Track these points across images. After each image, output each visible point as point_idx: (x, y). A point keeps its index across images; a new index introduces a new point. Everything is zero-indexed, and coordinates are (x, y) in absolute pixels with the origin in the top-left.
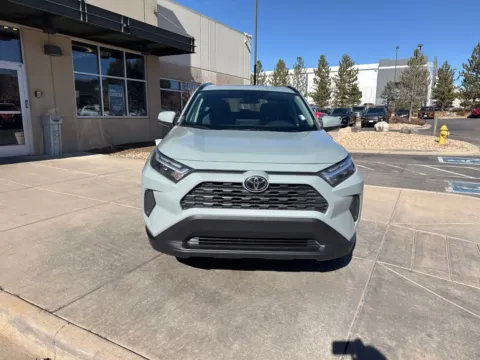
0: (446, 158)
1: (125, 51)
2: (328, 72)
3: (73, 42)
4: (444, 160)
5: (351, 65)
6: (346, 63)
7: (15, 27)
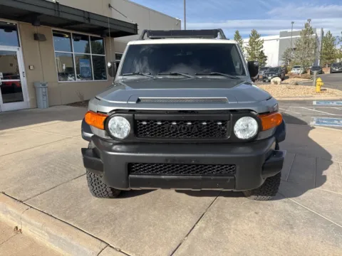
0: (318, 101)
1: (90, 35)
2: (242, 43)
3: (54, 31)
4: (317, 103)
5: (258, 36)
6: (255, 35)
7: (14, 22)
